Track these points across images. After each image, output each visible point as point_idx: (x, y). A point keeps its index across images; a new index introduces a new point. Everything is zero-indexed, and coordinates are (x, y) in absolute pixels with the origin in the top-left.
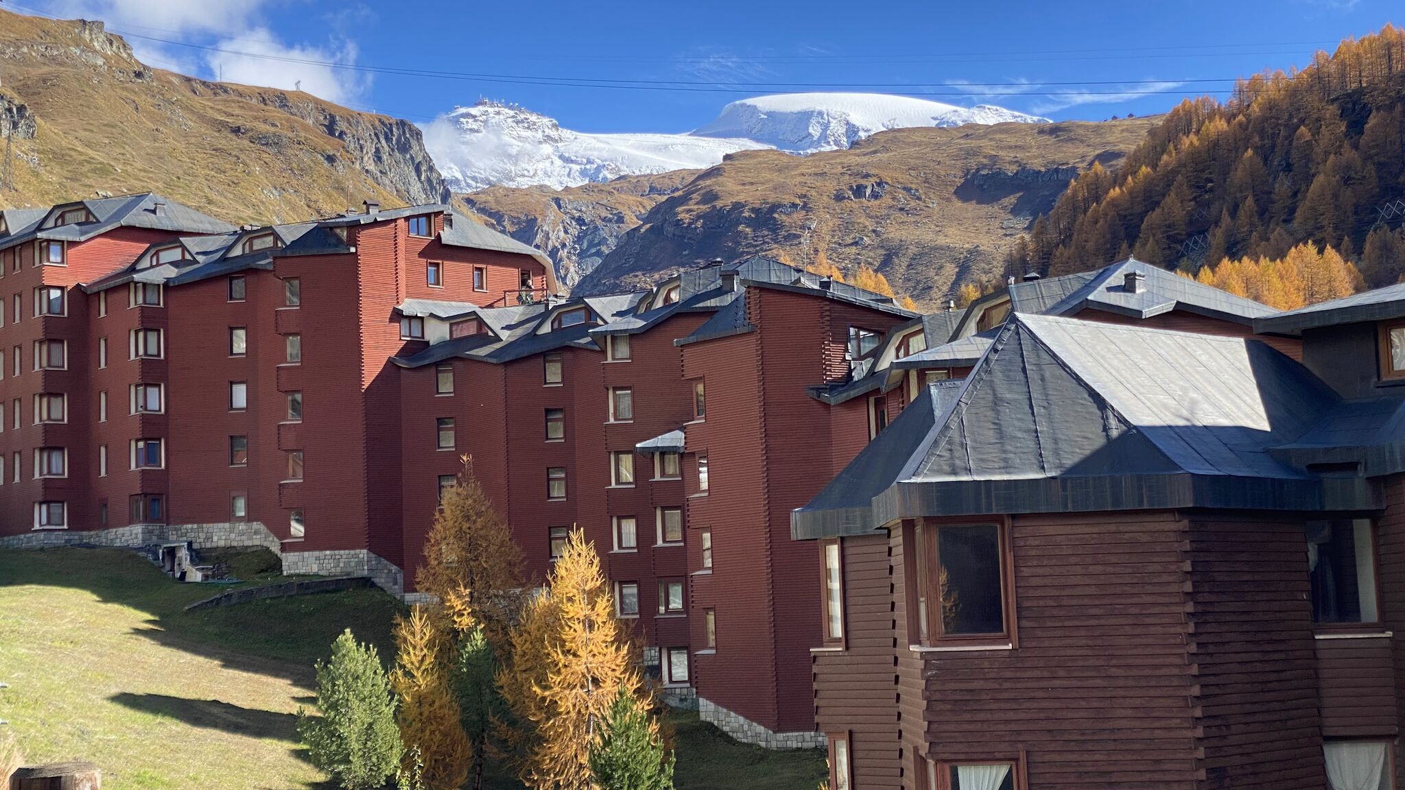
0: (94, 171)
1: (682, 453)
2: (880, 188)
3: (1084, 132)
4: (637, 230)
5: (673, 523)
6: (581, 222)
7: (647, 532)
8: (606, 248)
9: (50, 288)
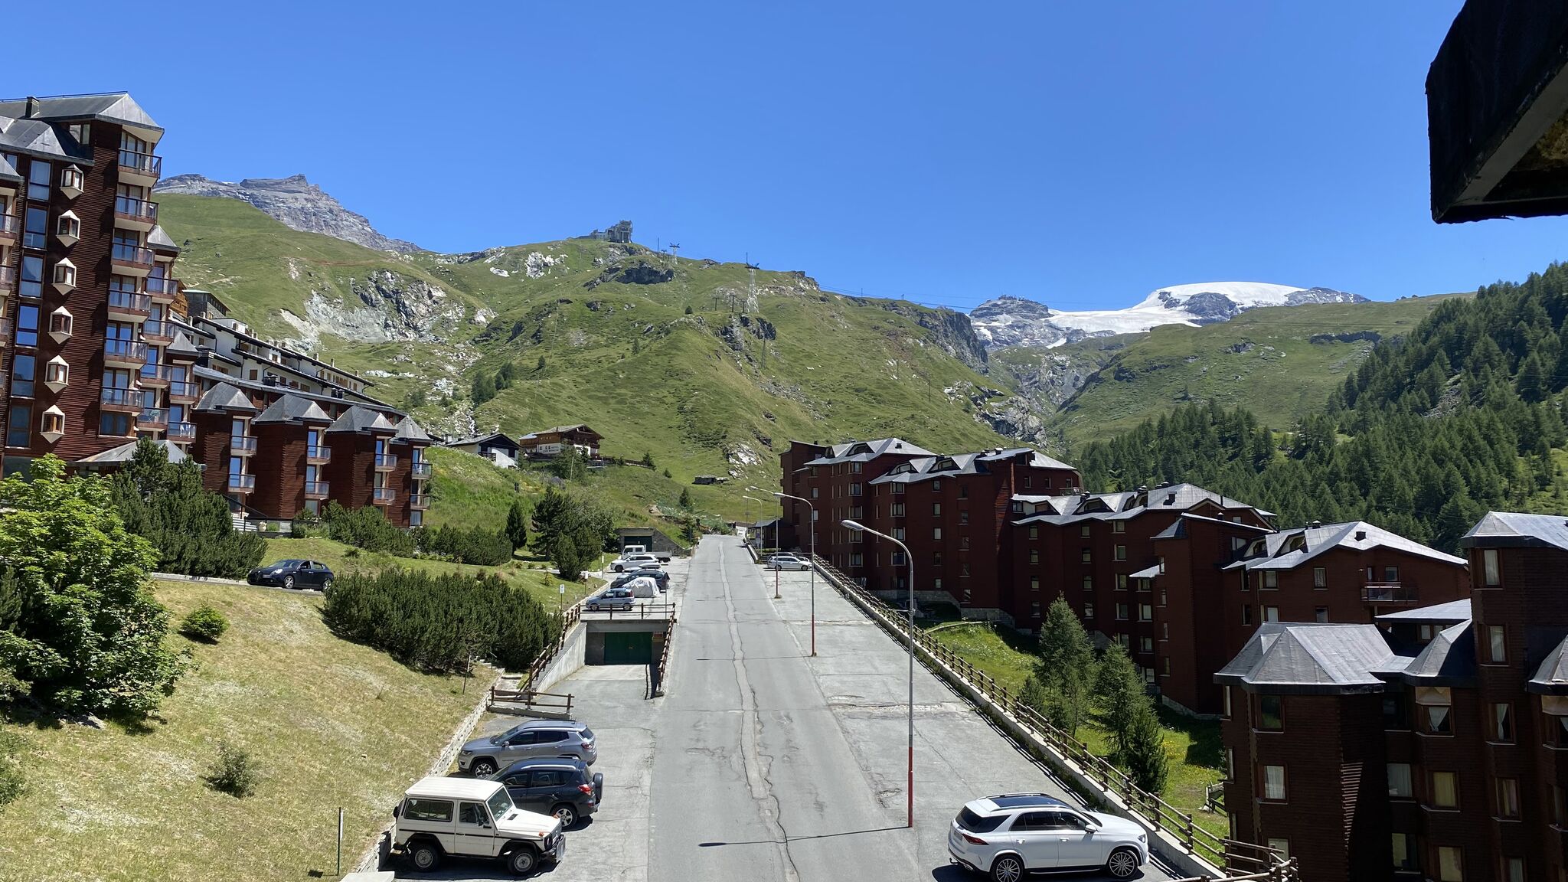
1: (1152, 581)
2: (1249, 346)
3: (1383, 309)
4: (1098, 373)
5: (1147, 612)
6: (1063, 367)
7: (1134, 613)
8: (1079, 383)
9: (855, 483)
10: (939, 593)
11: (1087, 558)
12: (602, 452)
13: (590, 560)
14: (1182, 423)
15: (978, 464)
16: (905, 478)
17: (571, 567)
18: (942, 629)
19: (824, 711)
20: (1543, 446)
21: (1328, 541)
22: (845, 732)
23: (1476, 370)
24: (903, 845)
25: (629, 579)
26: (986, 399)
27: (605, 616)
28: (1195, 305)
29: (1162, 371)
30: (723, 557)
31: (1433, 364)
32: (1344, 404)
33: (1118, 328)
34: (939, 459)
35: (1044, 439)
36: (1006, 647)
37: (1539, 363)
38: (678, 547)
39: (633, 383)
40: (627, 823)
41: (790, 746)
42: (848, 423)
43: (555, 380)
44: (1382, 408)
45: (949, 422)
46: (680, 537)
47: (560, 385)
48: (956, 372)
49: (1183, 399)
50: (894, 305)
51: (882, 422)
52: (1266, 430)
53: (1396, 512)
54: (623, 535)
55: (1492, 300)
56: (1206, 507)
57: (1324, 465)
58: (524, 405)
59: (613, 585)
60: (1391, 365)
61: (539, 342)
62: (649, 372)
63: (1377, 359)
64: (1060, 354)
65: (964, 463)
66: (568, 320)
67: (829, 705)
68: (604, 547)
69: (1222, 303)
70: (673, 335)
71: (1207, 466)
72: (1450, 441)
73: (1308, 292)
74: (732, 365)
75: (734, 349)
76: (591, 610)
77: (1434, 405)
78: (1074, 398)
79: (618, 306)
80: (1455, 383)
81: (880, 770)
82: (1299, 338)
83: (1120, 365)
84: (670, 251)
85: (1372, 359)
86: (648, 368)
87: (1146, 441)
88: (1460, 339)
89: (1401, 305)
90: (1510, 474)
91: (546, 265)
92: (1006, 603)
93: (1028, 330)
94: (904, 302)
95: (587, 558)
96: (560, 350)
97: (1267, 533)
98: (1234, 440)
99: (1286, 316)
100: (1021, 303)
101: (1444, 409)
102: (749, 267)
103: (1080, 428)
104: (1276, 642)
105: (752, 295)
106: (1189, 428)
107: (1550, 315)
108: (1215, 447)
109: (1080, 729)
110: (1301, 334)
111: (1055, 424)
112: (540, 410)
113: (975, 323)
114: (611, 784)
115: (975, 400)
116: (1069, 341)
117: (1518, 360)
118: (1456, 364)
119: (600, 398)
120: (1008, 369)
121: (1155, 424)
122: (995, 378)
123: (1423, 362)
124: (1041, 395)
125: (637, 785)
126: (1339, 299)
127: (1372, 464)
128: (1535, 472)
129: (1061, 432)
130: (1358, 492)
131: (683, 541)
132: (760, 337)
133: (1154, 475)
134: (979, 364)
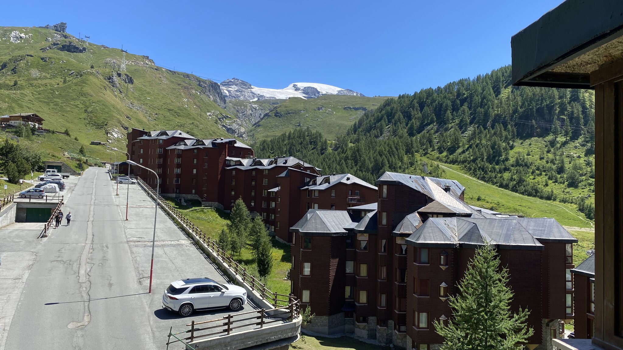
0: (146, 93)
1: (276, 193)
2: (323, 108)
3: (369, 99)
4: (269, 113)
5: (273, 205)
6: (256, 109)
7: (269, 205)
8: (261, 116)
9: (160, 148)
10: (194, 195)
11: (253, 183)
12: (44, 127)
13: (25, 175)
14: (297, 135)
15: (213, 144)
16: (182, 147)
17: (14, 177)
18: (193, 210)
19: (124, 244)
20: (413, 151)
21: (337, 180)
22: (132, 252)
23: (395, 124)
24: (144, 301)
25: (45, 184)
26: (224, 119)
27: (27, 200)
28: (306, 91)
29: (292, 115)
30: (96, 177)
31: (382, 121)
32: (353, 132)
33: (277, 96)
34: (198, 141)
35: (246, 137)
36: (219, 217)
37: (415, 123)
38: (74, 171)
39: (62, 97)
40: (9, 296)
41: (104, 259)
42: (165, 124)
43: (22, 91)
44: (365, 135)
45: (208, 127)
46: (76, 167)
47: (25, 94)
48: (212, 106)
49: (299, 126)
50: (188, 76)
51: (179, 124)
52: (326, 139)
53: (365, 172)
54: (47, 164)
55: (403, 100)
56: (298, 166)
57: (344, 154)
58: (5, 102)
59: (36, 187)
60: (369, 120)
61: (15, 73)
62: (71, 93)
63: (365, 117)
64: (255, 104)
65: (208, 143)
66: (31, 64)
67: (128, 241)
68: (36, 169)
69: (315, 91)
70: (84, 77)
71: (304, 151)
72: (385, 148)
73: (345, 91)
74: (112, 93)
75: (113, 86)
76: (22, 197)
77: (381, 135)
78: (259, 122)
79: (57, 61)
80: (388, 128)
81: (143, 269)
82: (340, 107)
83: (277, 111)
84: (85, 39)
85: (363, 117)
86: (71, 91)
87: (283, 141)
88: (392, 112)
89: (374, 99)
90: (402, 161)
91: (21, 37)
92: (220, 201)
93: (243, 93)
94: (192, 75)
95: (23, 174)
96: (26, 78)
97: (317, 176)
98: (314, 142)
99: (337, 98)
100: (241, 82)
101: (384, 137)
102: (122, 51)
103: (260, 134)
104: (312, 216)
105: (123, 64)
106: (299, 137)
107: (419, 107)
108: (307, 145)
109: (243, 249)
110: (341, 106)
111: (251, 131)
112: (13, 105)
113: (222, 87)
114: (6, 278)
115: (220, 119)
116: (259, 99)
117: (408, 121)
118: (389, 122)
119: (45, 102)
120: (234, 108)
121: (287, 134)
122: (229, 111)
123: (379, 120)
124: (247, 119)
125: (21, 278)
126: (355, 94)
127: (359, 154)
128: (410, 161)
129: (253, 135)
130: (354, 164)
131: (78, 169)
132: (126, 83)
133: (285, 153)
134: (222, 105)
